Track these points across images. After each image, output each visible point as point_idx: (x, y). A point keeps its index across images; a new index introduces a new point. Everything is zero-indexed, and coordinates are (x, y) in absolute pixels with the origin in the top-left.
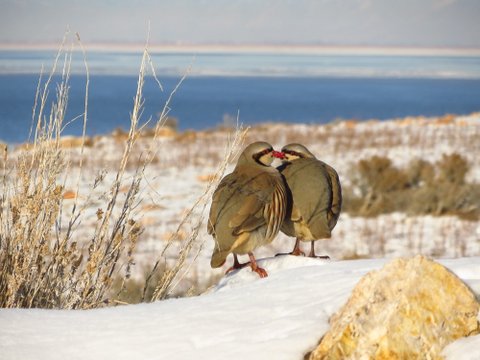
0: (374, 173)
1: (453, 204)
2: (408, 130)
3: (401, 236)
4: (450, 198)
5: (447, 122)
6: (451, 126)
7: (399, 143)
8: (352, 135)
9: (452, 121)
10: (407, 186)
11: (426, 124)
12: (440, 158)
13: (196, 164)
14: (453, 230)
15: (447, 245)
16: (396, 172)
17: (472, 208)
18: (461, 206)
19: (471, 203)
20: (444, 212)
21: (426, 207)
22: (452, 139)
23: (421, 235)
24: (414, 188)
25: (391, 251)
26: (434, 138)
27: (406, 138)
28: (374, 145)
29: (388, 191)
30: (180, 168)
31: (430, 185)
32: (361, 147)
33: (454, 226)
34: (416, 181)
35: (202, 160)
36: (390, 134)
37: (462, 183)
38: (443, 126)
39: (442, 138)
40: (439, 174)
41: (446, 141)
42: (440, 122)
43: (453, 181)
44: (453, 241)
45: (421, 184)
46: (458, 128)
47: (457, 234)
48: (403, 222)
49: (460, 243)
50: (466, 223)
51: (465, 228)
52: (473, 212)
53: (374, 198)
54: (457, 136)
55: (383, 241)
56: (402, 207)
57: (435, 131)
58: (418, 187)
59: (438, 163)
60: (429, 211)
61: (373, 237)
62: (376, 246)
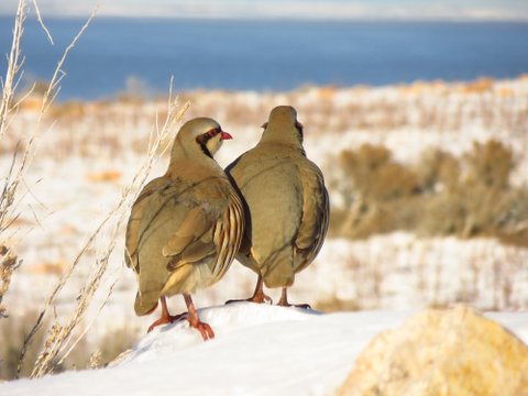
0: (364, 169)
1: (491, 220)
2: (418, 103)
3: (407, 270)
4: (484, 211)
5: (480, 90)
6: (487, 96)
7: (404, 123)
8: (328, 110)
9: (489, 88)
10: (417, 191)
11: (446, 94)
12: (468, 147)
13: (84, 154)
14: (490, 262)
15: (481, 285)
16: (399, 169)
17: (521, 226)
18: (502, 224)
19: (519, 219)
20: (475, 232)
21: (447, 224)
22: (488, 116)
23: (439, 269)
24: (426, 195)
25: (391, 294)
26: (459, 115)
27: (414, 116)
28: (364, 126)
29: (386, 199)
30: (58, 160)
31: (453, 189)
32: (343, 128)
33: (493, 254)
34: (430, 182)
35: (93, 148)
36: (389, 109)
37: (505, 186)
38: (474, 97)
39: (473, 115)
40: (467, 173)
41: (479, 121)
42: (469, 89)
43: (489, 183)
44: (491, 279)
45: (440, 187)
46: (499, 100)
47: (497, 267)
48: (410, 247)
49: (503, 283)
50: (512, 250)
51: (510, 259)
52: (522, 233)
53: (364, 209)
54: (497, 112)
55: (378, 278)
56: (409, 223)
57: (461, 105)
58: (434, 194)
59: (466, 156)
60: (452, 231)
61: (362, 271)
62: (368, 286)
